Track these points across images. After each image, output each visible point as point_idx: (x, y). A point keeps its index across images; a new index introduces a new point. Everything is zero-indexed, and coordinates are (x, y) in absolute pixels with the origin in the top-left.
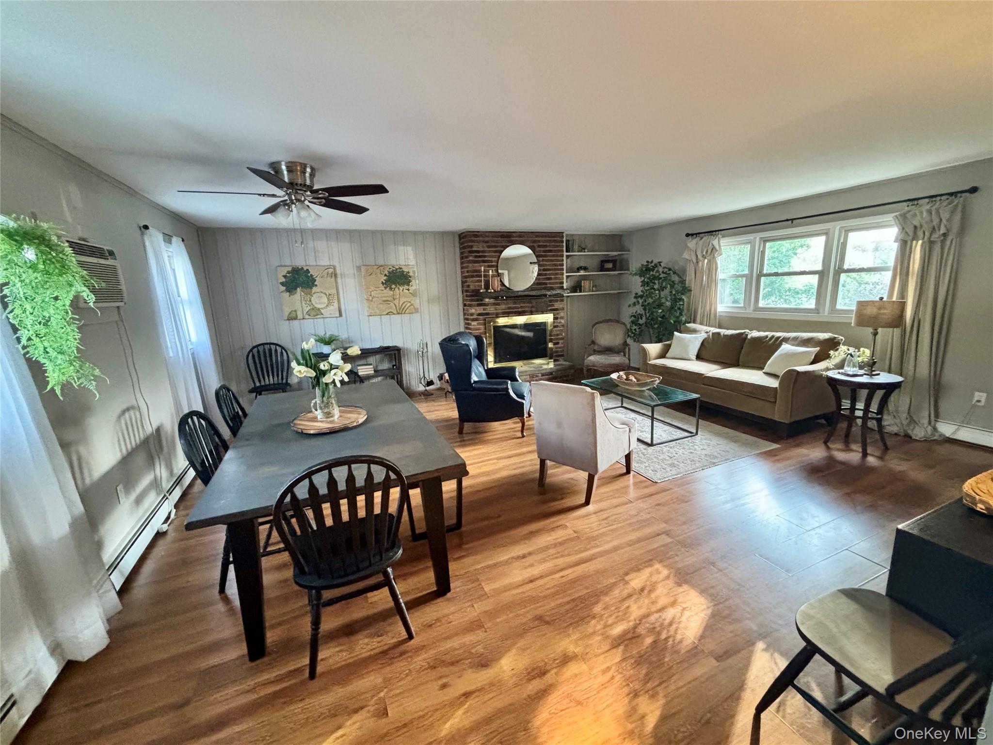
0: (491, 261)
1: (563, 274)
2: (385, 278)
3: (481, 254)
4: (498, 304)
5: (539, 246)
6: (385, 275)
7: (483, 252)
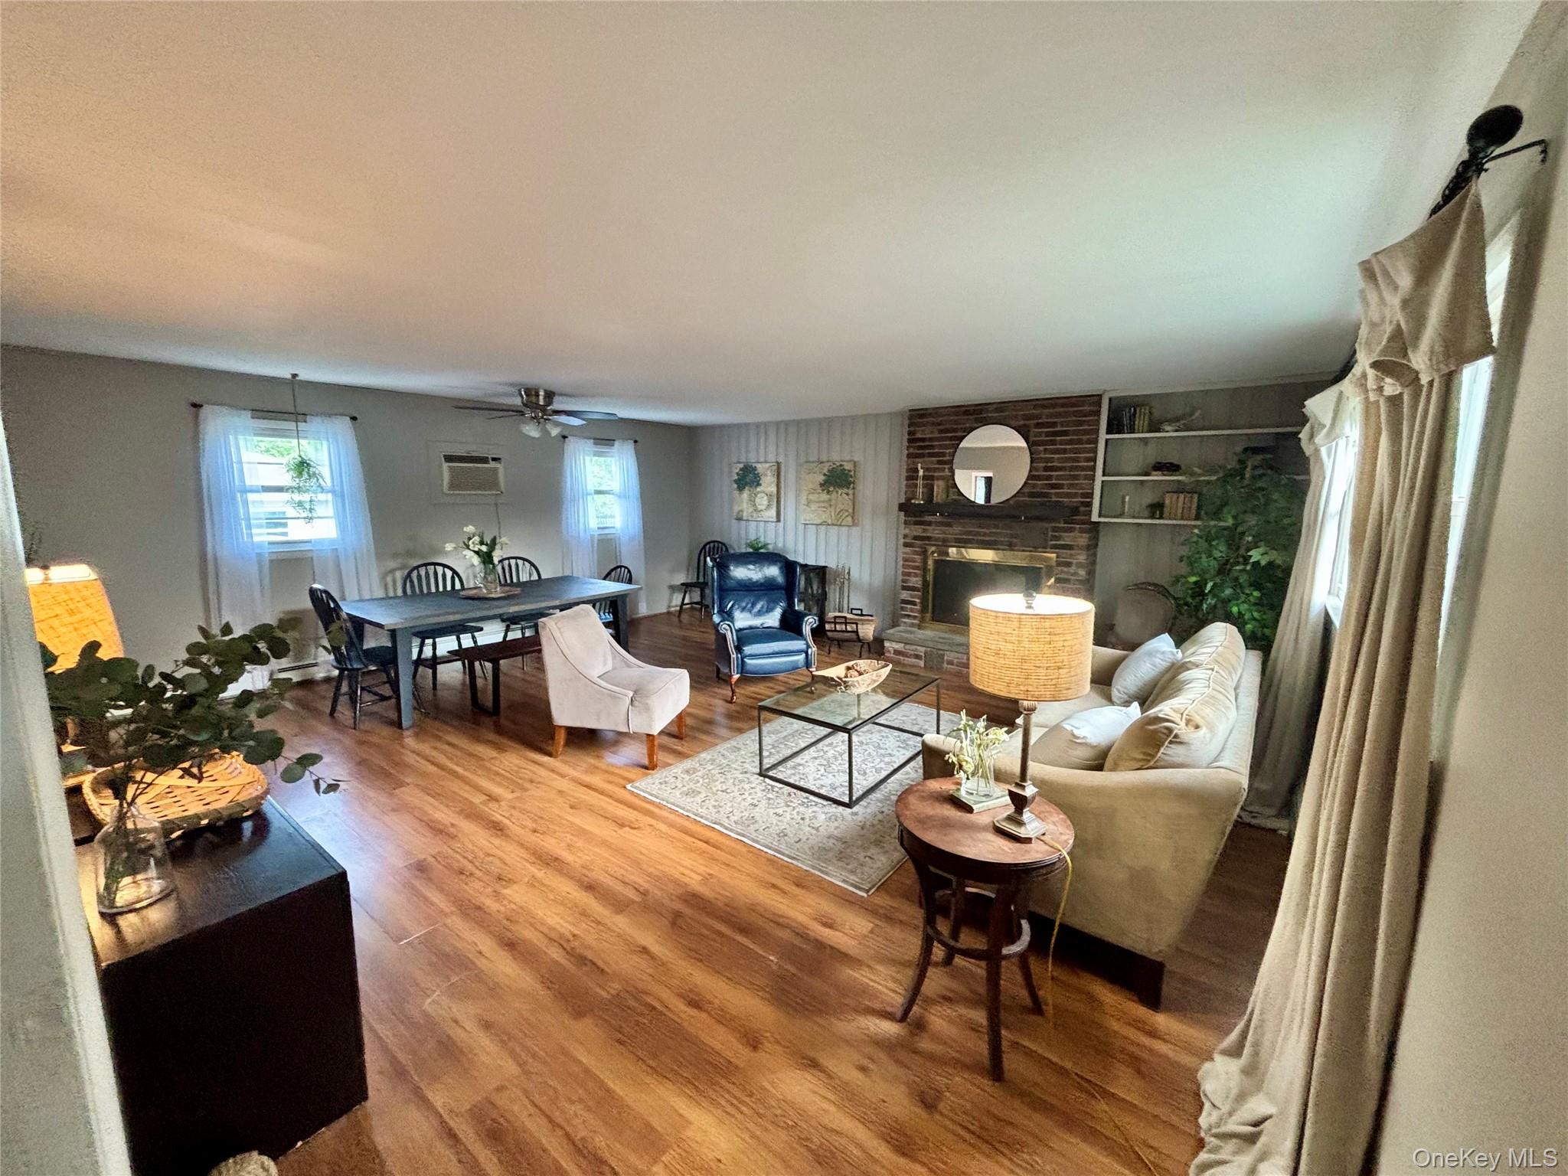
0: (944, 455)
1: (1093, 478)
2: (823, 478)
3: (927, 443)
4: (949, 525)
5: (1038, 425)
6: (825, 475)
7: (931, 439)
